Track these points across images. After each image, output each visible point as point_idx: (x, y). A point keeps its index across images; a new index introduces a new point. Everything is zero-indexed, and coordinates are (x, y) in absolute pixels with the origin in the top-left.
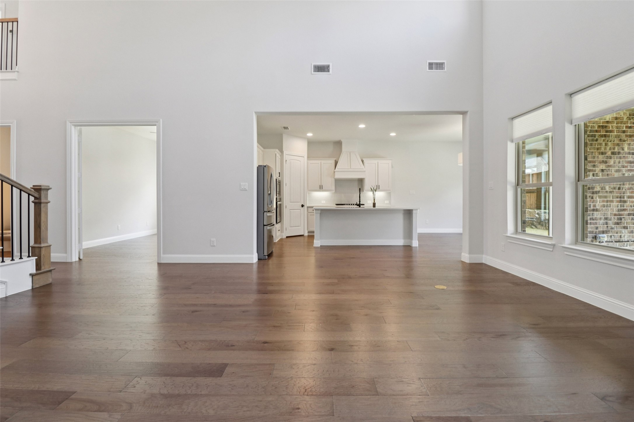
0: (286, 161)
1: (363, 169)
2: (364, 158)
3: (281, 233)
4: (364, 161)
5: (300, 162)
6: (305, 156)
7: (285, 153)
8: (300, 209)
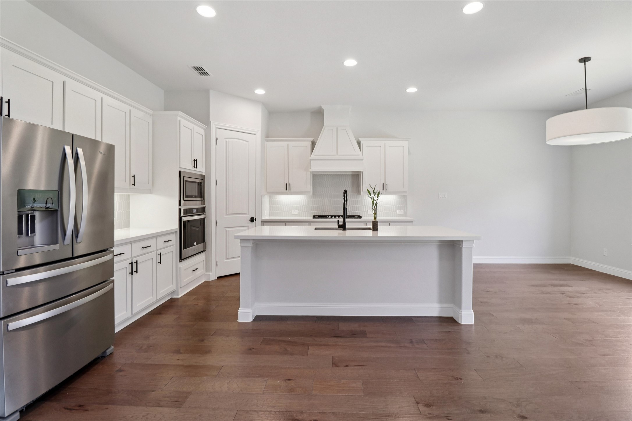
0: (217, 139)
1: (359, 155)
2: (360, 138)
3: (206, 271)
4: (362, 143)
5: (246, 143)
6: (257, 132)
7: (215, 125)
8: (248, 226)
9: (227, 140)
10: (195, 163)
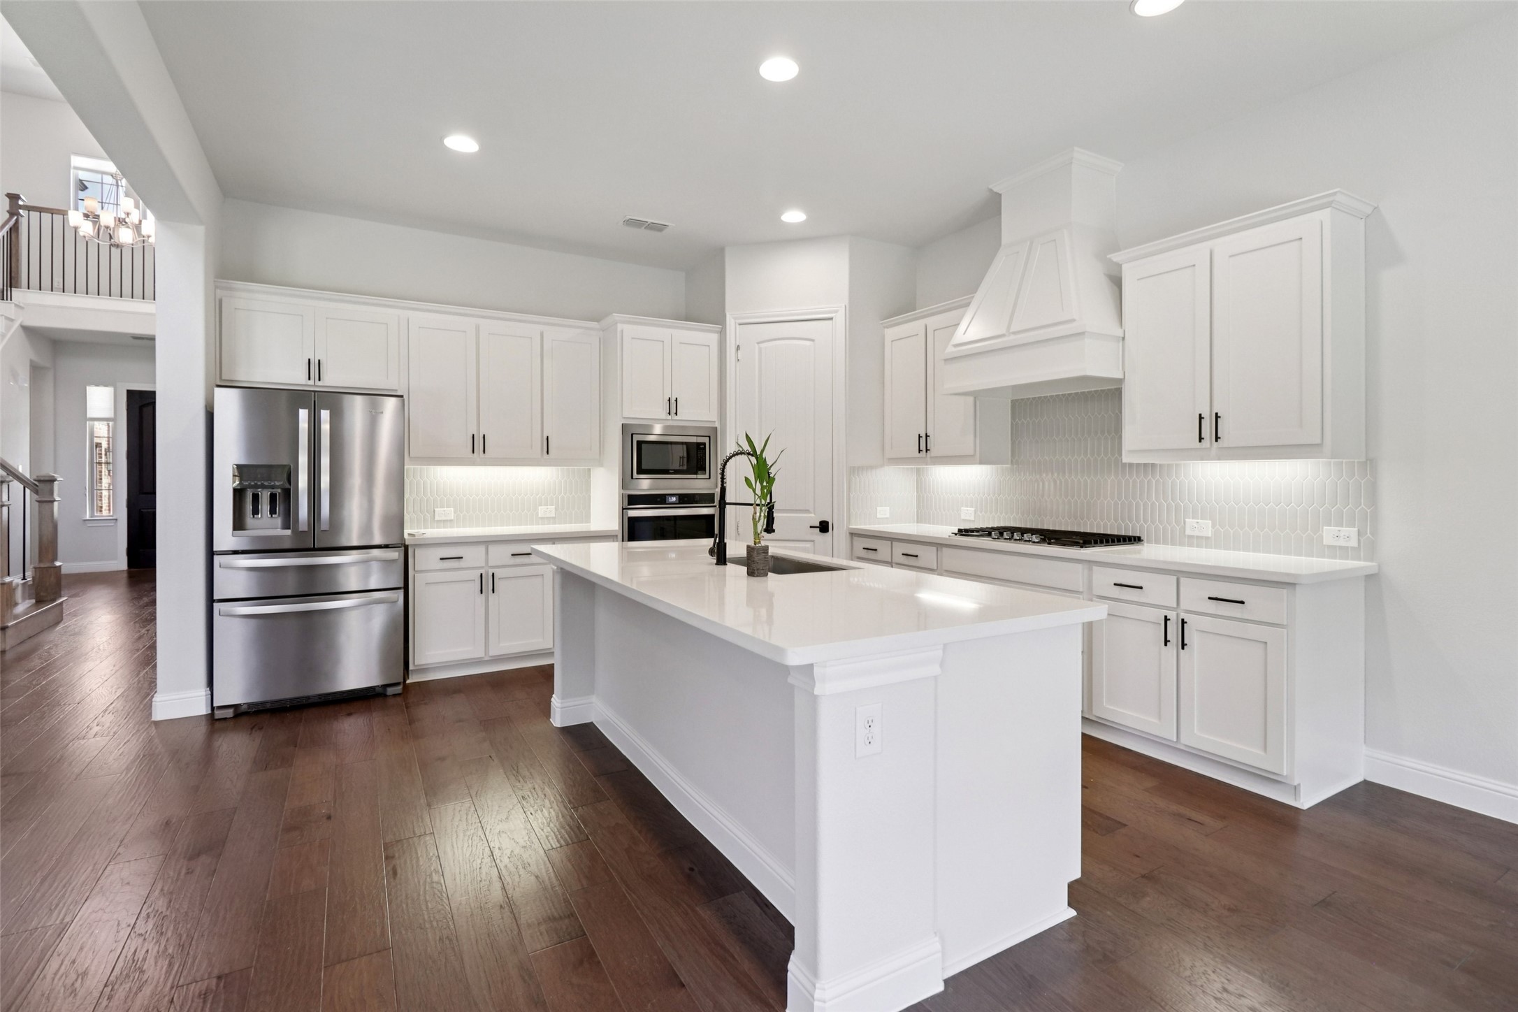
0: (738, 348)
1: (1075, 320)
4: (1124, 268)
6: (837, 312)
7: (735, 319)
8: (813, 541)
9: (762, 345)
10: (673, 406)
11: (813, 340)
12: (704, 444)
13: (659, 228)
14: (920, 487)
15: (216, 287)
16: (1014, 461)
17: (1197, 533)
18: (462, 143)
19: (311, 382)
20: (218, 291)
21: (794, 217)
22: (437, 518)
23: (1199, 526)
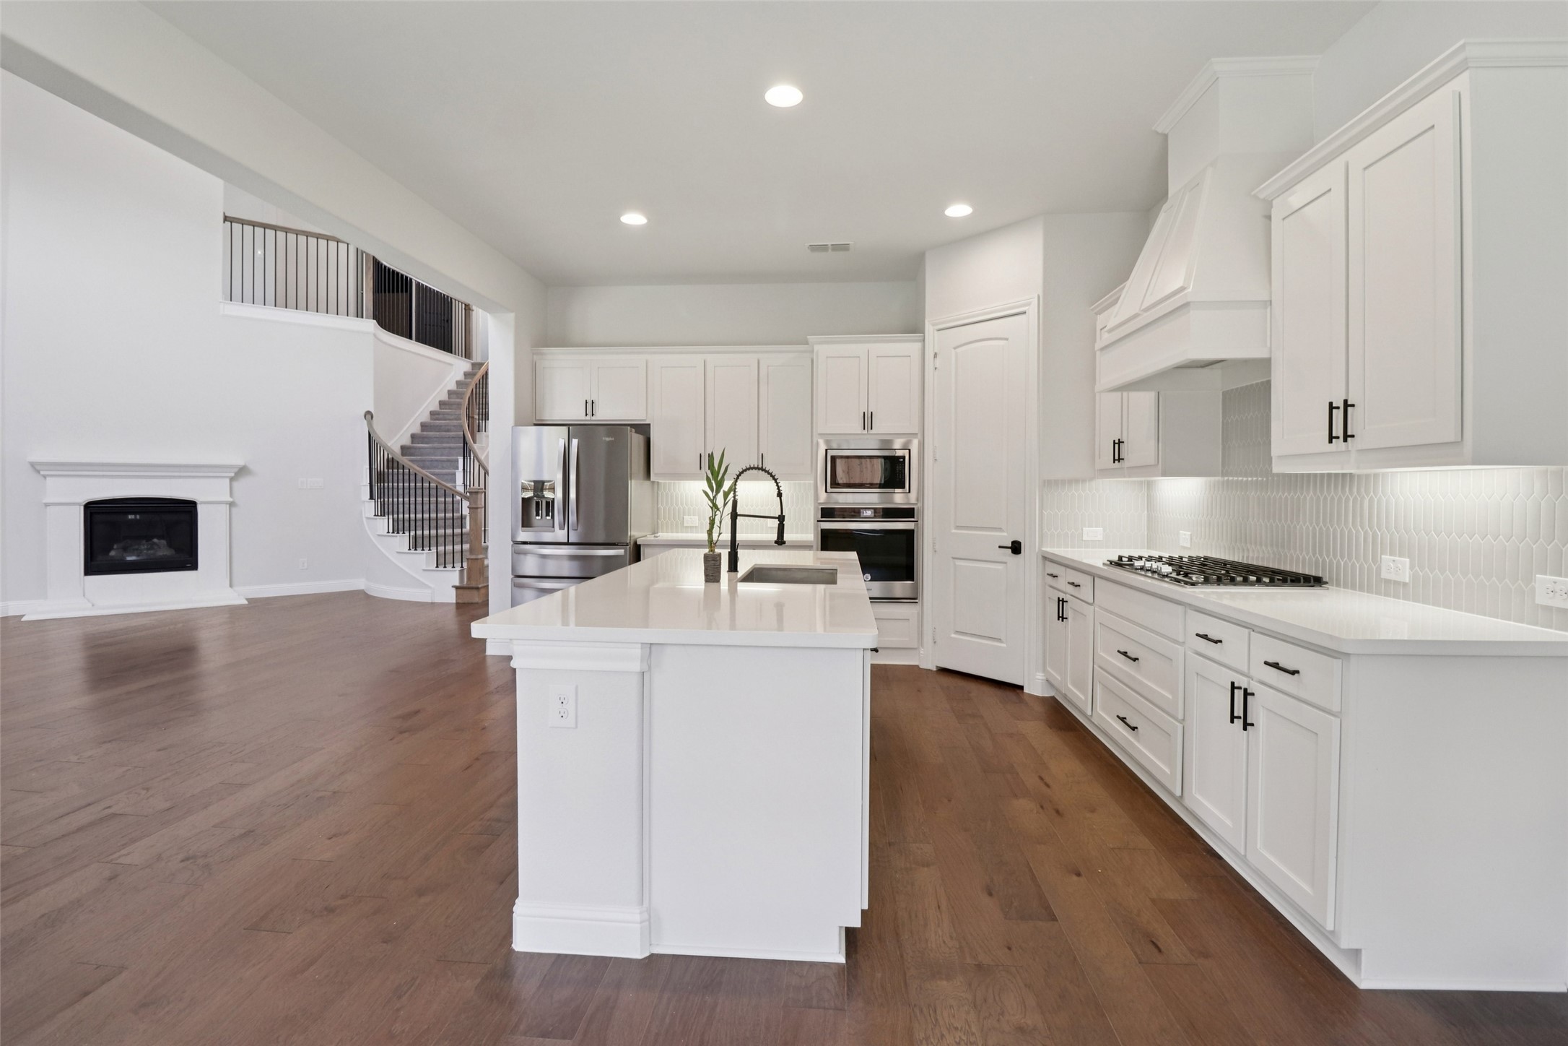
0: (935, 355)
5: (1002, 342)
6: (1029, 304)
7: (933, 325)
8: (1006, 563)
9: (959, 350)
10: (868, 420)
11: (1007, 339)
12: (904, 457)
13: (844, 248)
14: (1150, 503)
15: (533, 354)
16: (1224, 471)
17: (1392, 577)
18: (634, 219)
19: (588, 418)
20: (535, 357)
21: (959, 210)
22: (685, 525)
23: (1396, 567)
